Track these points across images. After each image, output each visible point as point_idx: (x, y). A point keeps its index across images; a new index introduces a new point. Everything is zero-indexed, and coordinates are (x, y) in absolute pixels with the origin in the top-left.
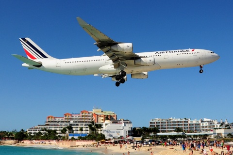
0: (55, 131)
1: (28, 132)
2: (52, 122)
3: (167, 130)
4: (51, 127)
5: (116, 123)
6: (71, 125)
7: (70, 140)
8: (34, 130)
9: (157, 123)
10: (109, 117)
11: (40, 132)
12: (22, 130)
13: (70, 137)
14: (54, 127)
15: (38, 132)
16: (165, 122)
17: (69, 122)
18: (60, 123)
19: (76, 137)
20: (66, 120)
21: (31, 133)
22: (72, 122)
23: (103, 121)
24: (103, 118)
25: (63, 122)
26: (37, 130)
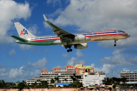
0: (46, 82)
1: (27, 82)
2: (45, 74)
3: (135, 79)
4: (44, 79)
5: (93, 74)
6: (59, 76)
7: (57, 88)
8: (31, 81)
9: (126, 74)
10: (88, 70)
12: (23, 81)
13: (57, 86)
14: (47, 79)
15: (34, 82)
16: (133, 74)
17: (58, 74)
18: (51, 75)
19: (62, 86)
20: (56, 73)
21: (30, 83)
22: (60, 74)
23: (83, 73)
24: (83, 71)
25: (53, 74)
26: (33, 81)
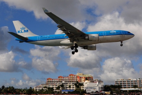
0: (52, 88)
1: (35, 89)
2: (50, 82)
4: (50, 86)
5: (93, 82)
7: (62, 94)
8: (39, 88)
9: (120, 82)
10: (88, 78)
11: (42, 89)
12: (31, 88)
13: (63, 92)
14: (52, 86)
16: (126, 81)
17: (62, 82)
18: (56, 83)
19: (66, 92)
20: (60, 81)
21: (37, 90)
22: (63, 82)
23: (84, 81)
24: (84, 79)
25: (57, 82)
26: (40, 88)
